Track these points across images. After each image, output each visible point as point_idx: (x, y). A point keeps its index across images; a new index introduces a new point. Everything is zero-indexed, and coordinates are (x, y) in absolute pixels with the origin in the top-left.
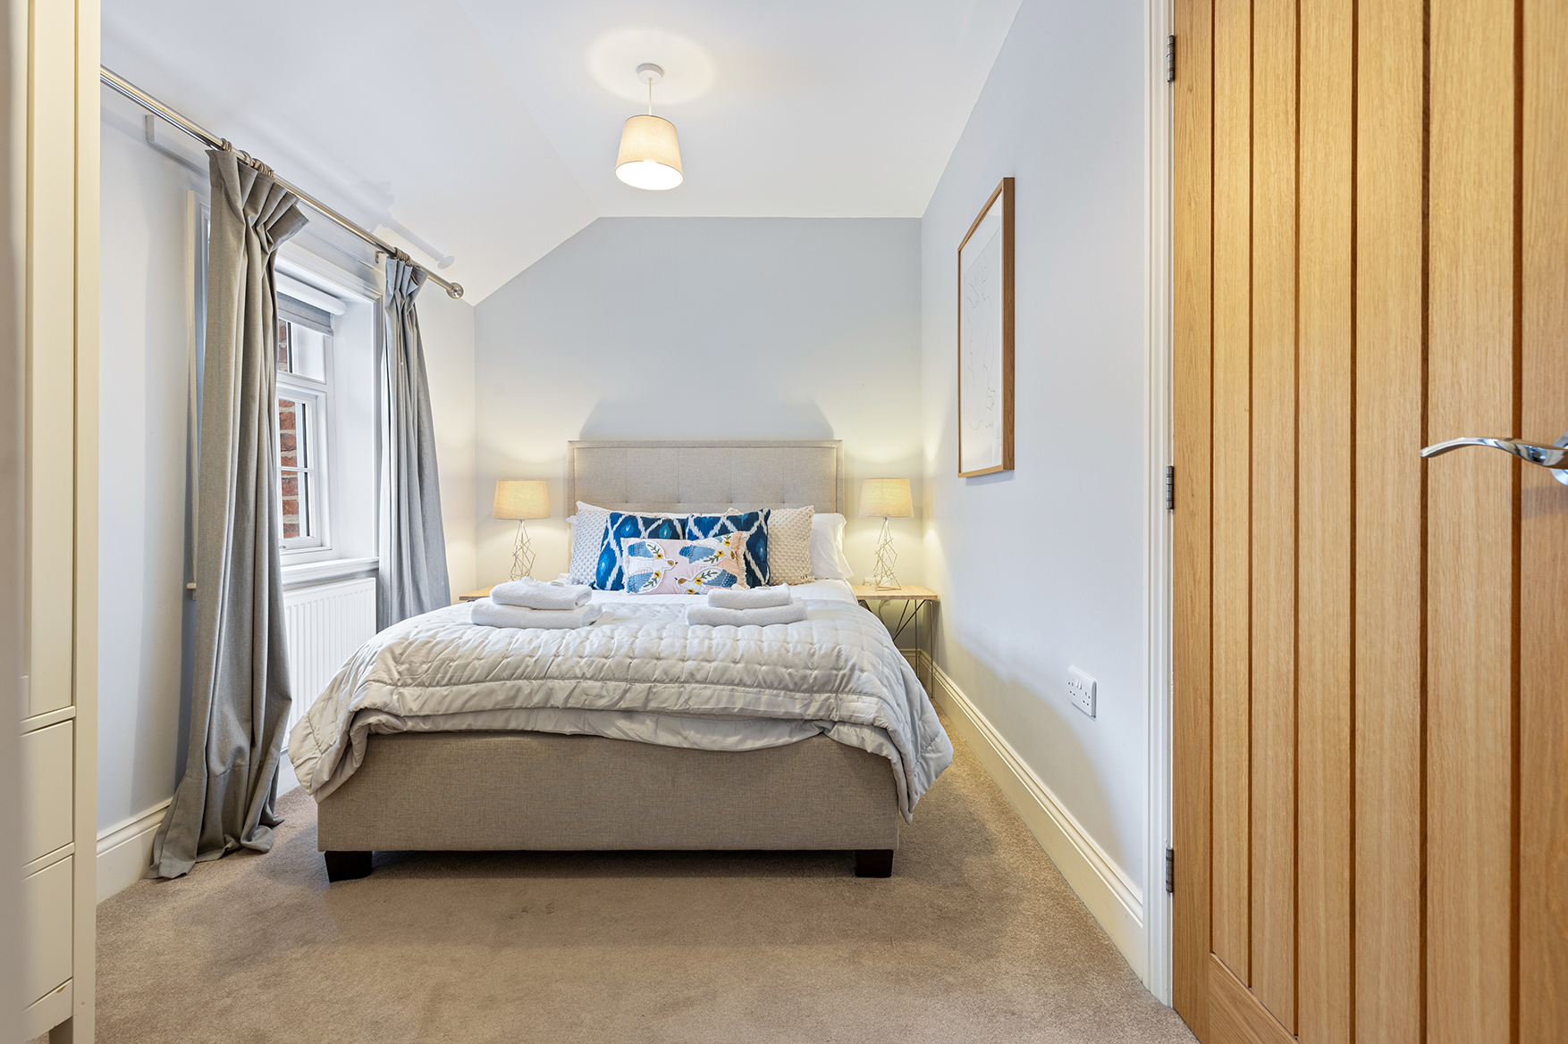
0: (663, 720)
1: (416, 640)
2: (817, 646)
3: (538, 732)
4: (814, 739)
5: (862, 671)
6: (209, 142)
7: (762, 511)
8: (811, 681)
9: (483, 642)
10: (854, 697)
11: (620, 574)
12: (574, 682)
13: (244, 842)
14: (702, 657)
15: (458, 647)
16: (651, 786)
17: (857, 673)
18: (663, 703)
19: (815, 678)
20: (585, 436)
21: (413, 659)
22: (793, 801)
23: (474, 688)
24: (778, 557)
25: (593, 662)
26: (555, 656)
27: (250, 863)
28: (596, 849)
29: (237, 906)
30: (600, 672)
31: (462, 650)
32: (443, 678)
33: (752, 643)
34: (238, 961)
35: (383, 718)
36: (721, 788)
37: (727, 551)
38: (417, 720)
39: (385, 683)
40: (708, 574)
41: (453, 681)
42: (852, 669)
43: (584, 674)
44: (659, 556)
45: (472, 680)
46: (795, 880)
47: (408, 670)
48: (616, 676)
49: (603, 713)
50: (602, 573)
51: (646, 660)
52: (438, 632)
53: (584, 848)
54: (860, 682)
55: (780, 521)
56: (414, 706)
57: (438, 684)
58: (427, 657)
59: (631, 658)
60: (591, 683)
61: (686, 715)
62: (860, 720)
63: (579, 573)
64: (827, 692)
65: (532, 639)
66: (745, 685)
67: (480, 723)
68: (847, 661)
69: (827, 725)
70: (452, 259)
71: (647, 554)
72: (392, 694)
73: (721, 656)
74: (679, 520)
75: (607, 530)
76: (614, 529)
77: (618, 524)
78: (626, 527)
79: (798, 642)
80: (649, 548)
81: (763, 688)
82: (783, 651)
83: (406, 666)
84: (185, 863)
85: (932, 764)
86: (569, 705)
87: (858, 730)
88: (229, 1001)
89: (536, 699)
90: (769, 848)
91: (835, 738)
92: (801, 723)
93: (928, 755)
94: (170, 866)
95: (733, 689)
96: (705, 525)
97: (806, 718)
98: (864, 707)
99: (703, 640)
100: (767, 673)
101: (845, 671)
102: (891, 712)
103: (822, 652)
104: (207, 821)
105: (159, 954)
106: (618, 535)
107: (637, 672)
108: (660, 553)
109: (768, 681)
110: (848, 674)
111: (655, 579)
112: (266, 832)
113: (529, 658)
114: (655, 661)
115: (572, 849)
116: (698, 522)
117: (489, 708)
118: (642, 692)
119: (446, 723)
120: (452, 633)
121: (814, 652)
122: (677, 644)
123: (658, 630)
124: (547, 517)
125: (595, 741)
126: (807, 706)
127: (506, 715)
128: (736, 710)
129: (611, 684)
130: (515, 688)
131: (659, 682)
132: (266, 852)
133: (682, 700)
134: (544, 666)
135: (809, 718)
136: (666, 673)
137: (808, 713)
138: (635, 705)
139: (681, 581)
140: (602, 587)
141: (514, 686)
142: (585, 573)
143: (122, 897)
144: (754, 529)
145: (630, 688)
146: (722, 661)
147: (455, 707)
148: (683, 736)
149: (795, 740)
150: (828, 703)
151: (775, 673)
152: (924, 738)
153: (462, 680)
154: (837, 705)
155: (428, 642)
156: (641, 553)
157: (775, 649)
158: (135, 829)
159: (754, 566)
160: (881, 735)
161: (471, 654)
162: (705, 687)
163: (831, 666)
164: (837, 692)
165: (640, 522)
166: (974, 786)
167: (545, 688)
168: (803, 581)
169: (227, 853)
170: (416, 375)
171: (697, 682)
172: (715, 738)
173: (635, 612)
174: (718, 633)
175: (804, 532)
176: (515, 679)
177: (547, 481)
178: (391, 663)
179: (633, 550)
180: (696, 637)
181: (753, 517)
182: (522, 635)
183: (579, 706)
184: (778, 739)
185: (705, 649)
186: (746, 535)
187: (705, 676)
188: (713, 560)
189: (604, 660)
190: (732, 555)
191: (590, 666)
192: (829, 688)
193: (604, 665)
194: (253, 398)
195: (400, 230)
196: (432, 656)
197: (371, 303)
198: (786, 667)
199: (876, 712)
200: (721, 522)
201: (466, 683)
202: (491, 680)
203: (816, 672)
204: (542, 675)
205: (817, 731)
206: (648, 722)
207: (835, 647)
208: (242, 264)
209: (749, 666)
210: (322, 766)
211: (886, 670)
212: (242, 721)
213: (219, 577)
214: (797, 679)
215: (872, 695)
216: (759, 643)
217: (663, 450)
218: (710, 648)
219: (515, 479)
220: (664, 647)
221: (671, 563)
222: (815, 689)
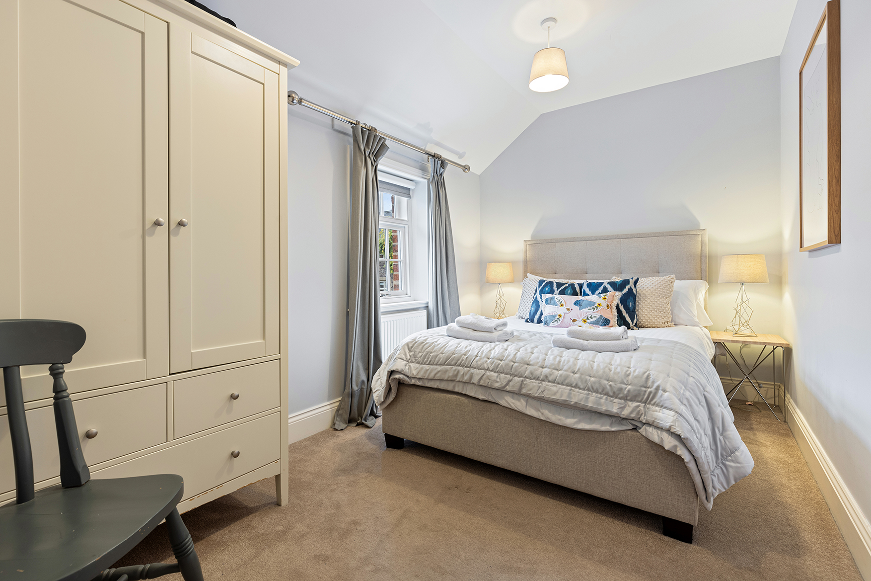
0: (530, 401)
1: (418, 341)
2: (632, 370)
3: (468, 395)
4: (628, 432)
5: (665, 391)
6: (352, 123)
7: (632, 278)
8: (625, 392)
9: (445, 345)
10: (657, 408)
11: (542, 314)
12: (483, 372)
13: (364, 422)
14: (553, 367)
15: (434, 346)
16: (524, 438)
17: (660, 392)
18: (529, 390)
19: (629, 391)
20: (534, 237)
21: (416, 350)
22: (613, 469)
23: (439, 368)
24: (644, 310)
25: (494, 362)
26: (476, 356)
27: (365, 431)
28: (496, 465)
29: (353, 448)
30: (497, 368)
31: (436, 348)
32: (427, 361)
33: (587, 362)
34: (345, 471)
35: (401, 376)
36: (565, 449)
37: (604, 304)
38: (416, 379)
39: (404, 360)
40: (591, 318)
41: (431, 363)
42: (657, 389)
43: (488, 368)
44: (562, 305)
45: (439, 363)
46: (616, 522)
47: (414, 355)
48: (505, 371)
49: (498, 391)
50: (532, 314)
51: (521, 365)
52: (428, 338)
53: (490, 463)
54: (662, 399)
55: (646, 286)
56: (415, 373)
57: (425, 364)
58: (422, 350)
59: (514, 362)
60: (492, 373)
61: (543, 400)
62: (660, 426)
63: (522, 313)
64: (638, 401)
65: (467, 346)
66: (579, 388)
67: (442, 386)
68: (653, 382)
69: (639, 425)
70: (465, 153)
71: (555, 304)
72: (406, 365)
73: (565, 368)
74: (578, 284)
75: (536, 289)
76: (540, 289)
77: (542, 286)
78: (547, 288)
79: (618, 365)
80: (557, 300)
81: (591, 392)
82: (607, 369)
83: (413, 353)
84: (344, 425)
85: (731, 470)
86: (481, 384)
87: (659, 432)
88: (336, 487)
89: (466, 378)
90: (596, 495)
91: (644, 434)
92: (620, 419)
93: (727, 463)
94: (340, 425)
95: (571, 389)
96: (593, 287)
97: (622, 416)
98: (665, 417)
99: (556, 357)
100: (594, 383)
101: (652, 389)
102: (686, 425)
103: (635, 374)
104: (352, 409)
105: (324, 459)
106: (542, 292)
107: (516, 371)
108: (562, 303)
109: (595, 388)
110: (653, 391)
111: (559, 319)
112: (373, 419)
113: (464, 356)
114: (526, 366)
115: (484, 462)
116: (589, 285)
117: (446, 379)
118: (518, 382)
119: (428, 383)
120: (434, 339)
121: (630, 374)
122: (541, 358)
123: (532, 348)
124: (513, 281)
125: (495, 405)
126: (623, 408)
127: (453, 384)
128: (572, 403)
129: (502, 375)
130: (457, 370)
131: (528, 378)
132: (371, 428)
133: (540, 391)
134: (470, 361)
135: (624, 417)
136: (532, 374)
137: (623, 413)
138: (514, 389)
139: (574, 321)
140: (532, 321)
141: (456, 369)
142: (525, 313)
143: (322, 433)
144: (625, 290)
145: (512, 379)
146: (566, 371)
147: (431, 376)
148: (541, 412)
149: (613, 429)
150: (639, 409)
151: (600, 383)
152: (723, 449)
153: (435, 363)
154: (645, 412)
155: (423, 343)
156: (552, 303)
157: (602, 367)
158: (329, 407)
159: (625, 313)
160: (677, 440)
161: (439, 351)
162: (554, 386)
163: (641, 384)
164: (645, 402)
165: (555, 285)
166: (801, 499)
167: (470, 373)
168: (664, 325)
169: (358, 425)
170: (444, 213)
171: (549, 381)
172: (560, 417)
173: (531, 336)
174: (567, 354)
175: (667, 292)
176: (457, 366)
177: (513, 263)
178: (407, 351)
179: (548, 301)
180: (553, 355)
181: (626, 282)
182: (464, 343)
183: (485, 385)
184: (602, 426)
185: (556, 362)
186: (619, 294)
187: (554, 378)
188: (594, 309)
189: (499, 361)
190: (608, 306)
191: (492, 364)
192: (640, 399)
193: (499, 364)
194: (368, 230)
195: (438, 144)
196: (424, 349)
197: (426, 181)
198: (608, 381)
199: (672, 422)
200: (603, 286)
201: (436, 365)
202: (447, 365)
203: (629, 387)
204: (469, 365)
205: (631, 427)
206: (522, 400)
207: (646, 372)
208: (363, 172)
209: (583, 376)
210: (381, 394)
211: (688, 394)
212: (365, 369)
213: (355, 307)
214: (615, 390)
215: (671, 409)
216: (591, 362)
217: (577, 243)
218: (560, 362)
219: (495, 262)
220: (533, 358)
221: (568, 309)
222: (629, 398)
